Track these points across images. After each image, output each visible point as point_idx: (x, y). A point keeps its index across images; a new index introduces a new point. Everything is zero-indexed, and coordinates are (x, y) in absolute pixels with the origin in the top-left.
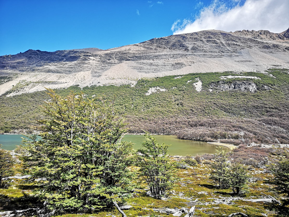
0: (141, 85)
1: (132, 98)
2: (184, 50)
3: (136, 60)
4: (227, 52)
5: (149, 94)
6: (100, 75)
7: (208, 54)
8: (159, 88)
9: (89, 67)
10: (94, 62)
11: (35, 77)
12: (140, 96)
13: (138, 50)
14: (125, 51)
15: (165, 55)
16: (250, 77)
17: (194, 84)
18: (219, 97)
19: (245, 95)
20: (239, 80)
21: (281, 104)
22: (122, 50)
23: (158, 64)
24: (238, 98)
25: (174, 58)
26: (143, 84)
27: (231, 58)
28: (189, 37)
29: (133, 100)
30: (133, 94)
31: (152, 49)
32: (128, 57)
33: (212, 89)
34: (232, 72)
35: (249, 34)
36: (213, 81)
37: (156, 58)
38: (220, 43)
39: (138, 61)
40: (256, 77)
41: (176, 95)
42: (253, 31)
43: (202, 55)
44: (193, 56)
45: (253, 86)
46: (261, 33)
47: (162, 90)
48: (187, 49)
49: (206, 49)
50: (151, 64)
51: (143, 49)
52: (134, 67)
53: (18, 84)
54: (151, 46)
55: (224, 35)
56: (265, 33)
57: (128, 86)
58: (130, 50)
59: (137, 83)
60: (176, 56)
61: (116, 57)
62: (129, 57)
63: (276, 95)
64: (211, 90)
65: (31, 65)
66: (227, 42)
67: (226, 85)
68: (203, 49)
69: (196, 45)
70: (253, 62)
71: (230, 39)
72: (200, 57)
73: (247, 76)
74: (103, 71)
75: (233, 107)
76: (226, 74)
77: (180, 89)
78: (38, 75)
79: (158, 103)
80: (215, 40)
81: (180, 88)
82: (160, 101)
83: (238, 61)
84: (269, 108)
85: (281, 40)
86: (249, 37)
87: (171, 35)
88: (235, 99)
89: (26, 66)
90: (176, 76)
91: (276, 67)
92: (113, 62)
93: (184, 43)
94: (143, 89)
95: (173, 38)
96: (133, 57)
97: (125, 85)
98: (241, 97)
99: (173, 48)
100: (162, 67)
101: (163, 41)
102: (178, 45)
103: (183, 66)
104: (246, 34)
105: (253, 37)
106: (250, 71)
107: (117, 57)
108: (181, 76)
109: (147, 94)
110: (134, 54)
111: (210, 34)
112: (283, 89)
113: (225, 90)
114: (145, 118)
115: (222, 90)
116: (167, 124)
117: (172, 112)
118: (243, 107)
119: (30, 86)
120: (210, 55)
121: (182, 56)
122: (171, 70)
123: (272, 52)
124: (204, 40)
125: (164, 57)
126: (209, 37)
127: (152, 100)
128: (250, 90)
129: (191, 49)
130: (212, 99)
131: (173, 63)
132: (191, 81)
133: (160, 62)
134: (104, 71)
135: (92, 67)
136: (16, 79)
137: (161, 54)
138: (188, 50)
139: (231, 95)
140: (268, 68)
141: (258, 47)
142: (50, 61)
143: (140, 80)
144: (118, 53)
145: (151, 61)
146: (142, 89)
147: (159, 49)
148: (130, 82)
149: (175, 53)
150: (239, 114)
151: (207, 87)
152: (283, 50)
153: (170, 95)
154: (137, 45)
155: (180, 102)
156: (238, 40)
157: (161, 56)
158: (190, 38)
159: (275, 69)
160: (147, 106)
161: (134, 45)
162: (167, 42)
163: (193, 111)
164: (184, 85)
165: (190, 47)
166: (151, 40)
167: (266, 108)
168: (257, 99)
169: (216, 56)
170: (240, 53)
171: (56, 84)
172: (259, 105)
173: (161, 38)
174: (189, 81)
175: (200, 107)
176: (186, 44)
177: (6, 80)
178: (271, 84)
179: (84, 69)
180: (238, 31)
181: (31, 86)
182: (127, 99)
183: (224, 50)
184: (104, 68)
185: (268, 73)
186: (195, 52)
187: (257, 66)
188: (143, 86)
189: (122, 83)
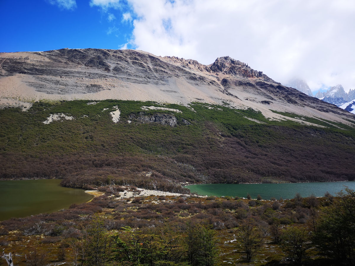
0: (38, 109)
1: (21, 127)
2: (104, 69)
3: (36, 74)
4: (154, 79)
5: (48, 123)
7: (132, 78)
8: (64, 116)
12: (34, 124)
13: (40, 61)
14: (20, 59)
15: (79, 73)
16: (172, 110)
17: (111, 113)
18: (138, 130)
19: (165, 129)
20: (160, 112)
21: (197, 140)
22: (16, 58)
23: (68, 83)
24: (157, 133)
25: (90, 78)
26: (41, 109)
27: (157, 86)
28: (111, 55)
29: (22, 129)
30: (23, 121)
31: (61, 62)
32: (24, 68)
33: (131, 120)
34: (155, 102)
35: (178, 61)
36: (133, 111)
37: (66, 74)
38: (148, 67)
39: (38, 76)
40: (178, 110)
41: (86, 125)
42: (182, 59)
43: (125, 79)
44: (115, 78)
45: (173, 120)
46: (189, 63)
47: (68, 118)
48: (107, 69)
49: (130, 72)
50: (57, 82)
51: (47, 60)
52: (31, 83)
54: (59, 58)
55: (153, 58)
56: (194, 63)
57: (18, 110)
58: (28, 59)
59: (32, 106)
60: (92, 75)
62: (26, 69)
63: (193, 131)
64: (129, 122)
66: (155, 67)
67: (146, 117)
68: (128, 72)
69: (119, 66)
70: (179, 93)
71: (158, 64)
72: (123, 80)
73: (170, 108)
75: (150, 142)
76: (149, 104)
77: (93, 118)
79: (59, 136)
80: (142, 63)
81: (93, 116)
82: (63, 132)
83: (164, 91)
84: (186, 144)
85: (208, 72)
86: (178, 64)
87: (90, 49)
88: (154, 134)
90: (89, 101)
91: (199, 101)
93: (104, 61)
94: (41, 115)
95: (92, 52)
96: (31, 70)
97: (13, 108)
98: (160, 132)
99: (90, 65)
100: (72, 87)
101: (78, 55)
102: (97, 62)
103: (101, 89)
104: (176, 61)
105: (182, 66)
106: (172, 102)
107: (6, 67)
108: (96, 101)
109: (45, 122)
110: (33, 65)
111: (136, 55)
112: (201, 125)
113: (145, 122)
114: (34, 156)
115: (142, 123)
116: (64, 164)
117: (76, 147)
118: (161, 142)
120: (134, 80)
121: (101, 76)
122: (85, 93)
123: (197, 84)
124: (129, 60)
125: (77, 75)
126: (136, 59)
127: (52, 131)
128: (171, 124)
129: (113, 70)
130: (130, 132)
131: (89, 84)
132: (108, 109)
133: (71, 81)
137: (74, 70)
138: (109, 70)
139: (151, 129)
140: (192, 101)
141: (186, 77)
143: (37, 102)
144: (9, 61)
145: (58, 78)
146: (38, 115)
147: (71, 63)
148: (22, 103)
149: (92, 72)
150: (156, 150)
151: (126, 118)
152: (208, 84)
153: (78, 126)
154: (40, 54)
155: (90, 135)
156: (165, 67)
157: (73, 73)
158: (113, 56)
159: (198, 103)
160: (43, 139)
161: (35, 53)
162: (83, 56)
163: (104, 147)
164: (99, 113)
165: (112, 66)
166: (60, 50)
167: (183, 144)
168: (176, 134)
169: (141, 81)
170: (167, 81)
172: (176, 141)
173: (76, 50)
174: (105, 109)
175: (114, 142)
176: (107, 62)
178: (191, 119)
180: (168, 57)
182: (12, 128)
183: (150, 75)
185: (190, 107)
186: (117, 74)
187: (181, 97)
188: (41, 111)
189: (7, 104)
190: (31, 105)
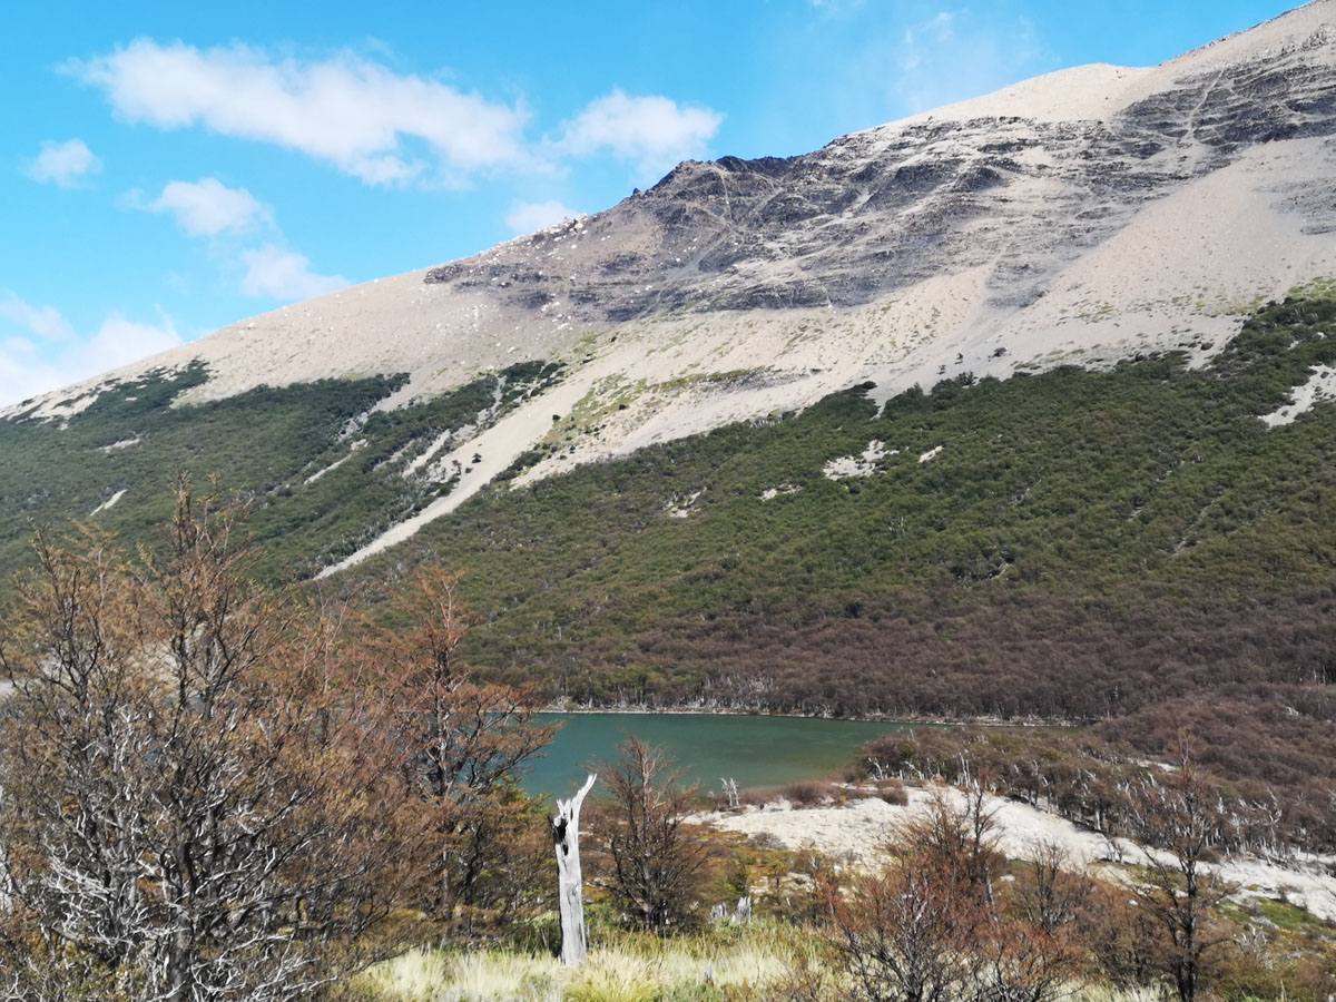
0: (1260, 345)
5: (1290, 420)
6: (1042, 288)
9: (990, 236)
10: (1041, 185)
11: (671, 351)
12: (1217, 434)
14: (1284, 54)
26: (1279, 340)
32: (1291, 105)
52: (1291, 194)
53: (580, 404)
58: (1323, 42)
59: (1238, 333)
61: (1207, 116)
62: (1299, 107)
65: (675, 265)
74: (1075, 251)
78: (690, 337)
79: (1307, 490)
89: (647, 277)
92: (1169, 169)
94: (1264, 378)
96: (1323, 104)
97: (1154, 356)
107: (1211, 121)
109: (1273, 420)
119: (634, 408)
127: (1286, 466)
134: (1080, 251)
135: (1010, 230)
136: (578, 376)
142: (781, 220)
143: (1272, 304)
144: (1229, 85)
148: (1199, 326)
171: (764, 385)
177: (535, 385)
179: (957, 258)
181: (636, 413)
182: (1118, 468)
184: (1092, 223)
188: (1273, 353)
189: (1139, 340)
190: (1237, 325)
